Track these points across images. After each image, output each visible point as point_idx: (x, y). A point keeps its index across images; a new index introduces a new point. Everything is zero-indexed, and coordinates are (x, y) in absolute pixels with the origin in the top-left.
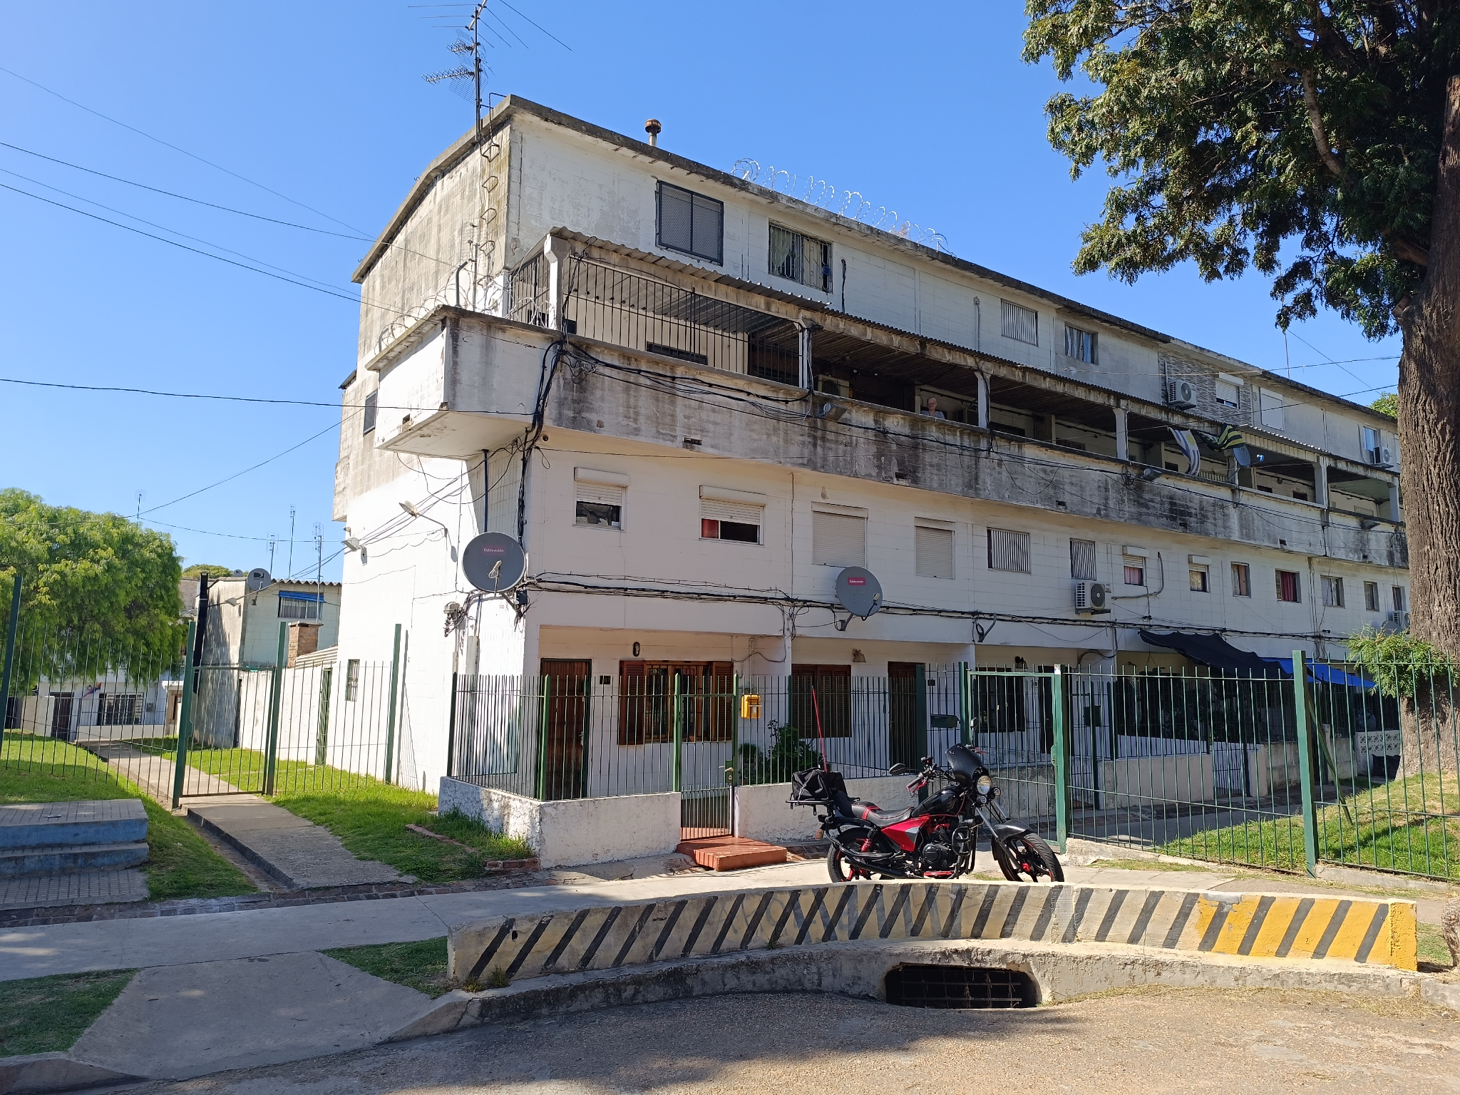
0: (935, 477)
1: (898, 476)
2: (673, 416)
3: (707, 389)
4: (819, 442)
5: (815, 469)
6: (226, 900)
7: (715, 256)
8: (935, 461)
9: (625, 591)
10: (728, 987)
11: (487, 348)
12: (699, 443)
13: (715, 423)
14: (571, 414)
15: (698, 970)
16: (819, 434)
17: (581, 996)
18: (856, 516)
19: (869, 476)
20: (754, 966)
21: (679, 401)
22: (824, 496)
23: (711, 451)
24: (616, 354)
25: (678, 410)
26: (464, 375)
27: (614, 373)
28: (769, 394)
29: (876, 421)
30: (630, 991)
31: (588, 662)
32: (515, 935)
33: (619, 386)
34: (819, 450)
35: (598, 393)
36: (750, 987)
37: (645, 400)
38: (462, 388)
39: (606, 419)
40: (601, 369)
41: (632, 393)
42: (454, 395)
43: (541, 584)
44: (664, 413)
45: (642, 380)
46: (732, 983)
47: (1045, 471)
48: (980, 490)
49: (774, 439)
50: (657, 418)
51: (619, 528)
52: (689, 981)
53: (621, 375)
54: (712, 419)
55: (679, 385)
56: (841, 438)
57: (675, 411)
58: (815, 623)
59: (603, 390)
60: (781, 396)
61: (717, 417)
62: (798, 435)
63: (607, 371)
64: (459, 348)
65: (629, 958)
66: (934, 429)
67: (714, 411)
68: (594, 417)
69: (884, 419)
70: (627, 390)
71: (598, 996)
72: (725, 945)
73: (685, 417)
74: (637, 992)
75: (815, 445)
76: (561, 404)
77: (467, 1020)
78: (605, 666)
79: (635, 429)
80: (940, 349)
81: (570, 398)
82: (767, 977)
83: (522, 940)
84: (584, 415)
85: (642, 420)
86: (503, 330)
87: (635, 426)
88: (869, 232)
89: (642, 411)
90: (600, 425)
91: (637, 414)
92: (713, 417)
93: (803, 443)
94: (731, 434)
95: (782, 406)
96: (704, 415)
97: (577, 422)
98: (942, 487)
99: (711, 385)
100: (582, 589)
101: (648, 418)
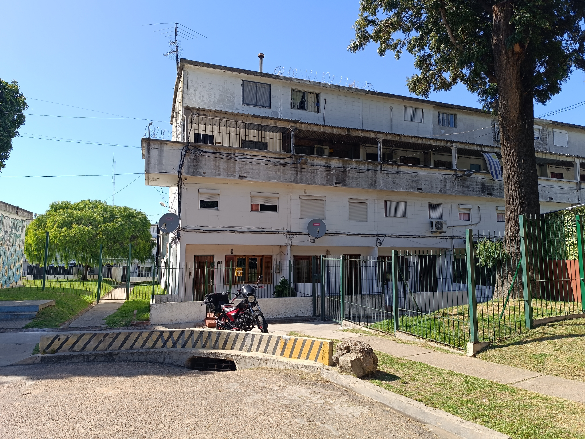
0: (354, 182)
1: (336, 183)
2: (234, 168)
3: (249, 157)
4: (299, 173)
5: (297, 183)
6: (45, 329)
7: (268, 105)
8: (354, 176)
9: (219, 231)
10: (128, 359)
11: (161, 151)
12: (246, 177)
13: (252, 169)
14: (193, 170)
15: (118, 353)
16: (299, 170)
17: (75, 358)
18: (321, 200)
19: (322, 184)
20: (139, 354)
21: (237, 162)
22: (305, 193)
23: (250, 179)
24: (211, 148)
25: (236, 165)
26: (152, 161)
27: (210, 155)
28: (276, 157)
29: (326, 163)
30: (92, 358)
31: (213, 256)
32: (59, 340)
33: (212, 159)
34: (299, 176)
35: (204, 162)
36: (137, 360)
37: (223, 164)
38: (152, 166)
39: (206, 171)
40: (205, 154)
41: (217, 161)
42: (149, 168)
43: (186, 230)
44: (231, 167)
45: (221, 156)
46: (130, 358)
47: (411, 176)
48: (377, 186)
49: (278, 173)
50: (228, 169)
51: (217, 209)
52: (114, 357)
53: (213, 155)
54: (251, 168)
55: (238, 157)
56: (309, 171)
57: (235, 166)
58: (300, 240)
59: (205, 161)
60: (282, 157)
61: (254, 167)
62: (289, 171)
63: (207, 154)
64: (150, 152)
65: (98, 348)
66: (354, 163)
67: (252, 165)
68: (202, 171)
69: (330, 162)
70: (215, 161)
71: (81, 358)
72: (134, 347)
73: (239, 168)
74: (95, 358)
75: (297, 174)
76: (189, 167)
77: (36, 362)
78: (220, 257)
79: (219, 174)
80: (357, 132)
81: (192, 165)
82: (144, 357)
83: (61, 341)
84: (198, 170)
85: (221, 170)
86: (167, 144)
87: (218, 173)
88: (334, 87)
89: (222, 167)
90: (204, 173)
91: (219, 168)
92: (251, 167)
93: (292, 174)
94: (259, 173)
95: (282, 161)
96: (247, 167)
97: (195, 173)
98: (357, 186)
99: (250, 155)
100: (202, 231)
101: (224, 169)
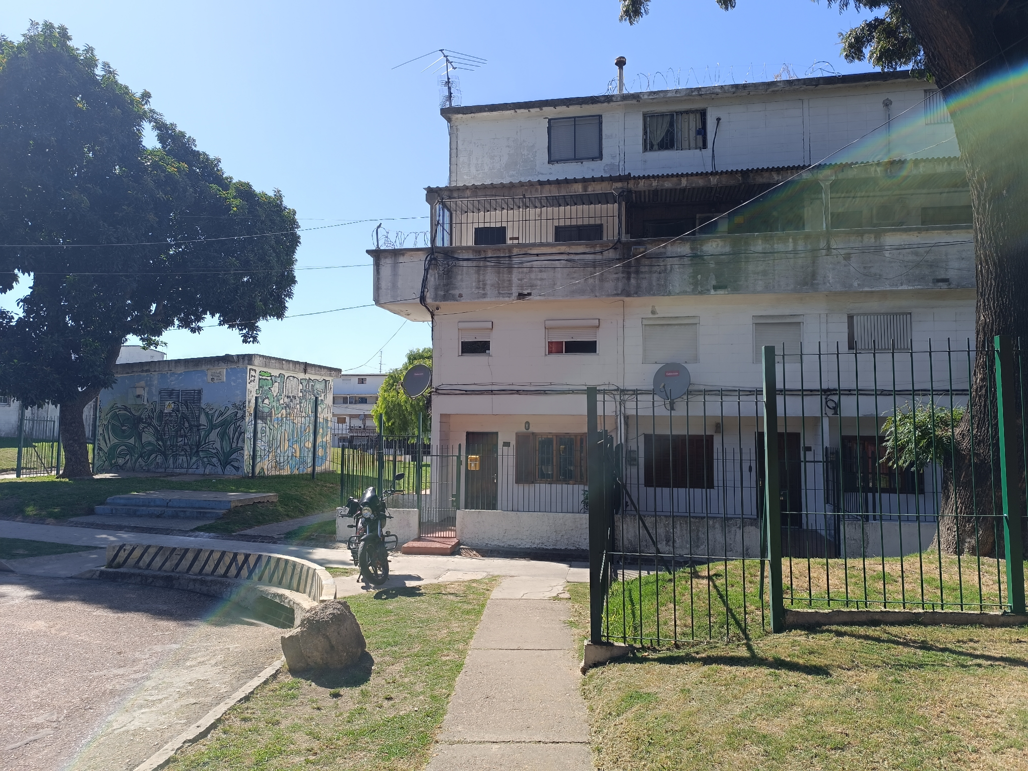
1: (715, 288)
2: (509, 281)
4: (633, 275)
7: (595, 155)
9: (491, 392)
11: (395, 265)
12: (529, 294)
13: (542, 279)
14: (442, 293)
16: (633, 269)
17: (133, 578)
18: (690, 324)
19: (684, 293)
21: (515, 271)
22: (653, 312)
23: (538, 298)
24: (471, 251)
25: (513, 276)
26: (384, 284)
27: (470, 263)
28: (587, 250)
29: (692, 249)
31: (497, 433)
32: (125, 550)
33: (472, 271)
35: (459, 277)
37: (490, 277)
38: (383, 292)
39: (464, 292)
41: (481, 272)
42: (378, 296)
43: (440, 391)
44: (504, 280)
48: (818, 284)
49: (591, 281)
50: (499, 284)
51: (489, 355)
53: (475, 263)
54: (539, 277)
55: (516, 260)
56: (655, 268)
57: (511, 277)
58: (644, 406)
59: (462, 275)
60: (598, 249)
61: (544, 275)
63: (465, 263)
64: (380, 270)
65: (164, 568)
67: (541, 271)
68: (457, 292)
69: (701, 245)
70: (478, 272)
72: (204, 571)
73: (519, 280)
75: (629, 279)
76: (436, 288)
78: (507, 435)
79: (483, 294)
81: (442, 284)
83: (127, 552)
84: (451, 292)
85: (488, 287)
86: (403, 254)
87: (483, 292)
89: (489, 282)
90: (461, 296)
91: (485, 285)
92: (540, 275)
93: (618, 279)
94: (554, 284)
95: (599, 257)
96: (533, 276)
97: (446, 297)
98: (768, 289)
99: (537, 255)
100: (464, 392)
101: (492, 285)
